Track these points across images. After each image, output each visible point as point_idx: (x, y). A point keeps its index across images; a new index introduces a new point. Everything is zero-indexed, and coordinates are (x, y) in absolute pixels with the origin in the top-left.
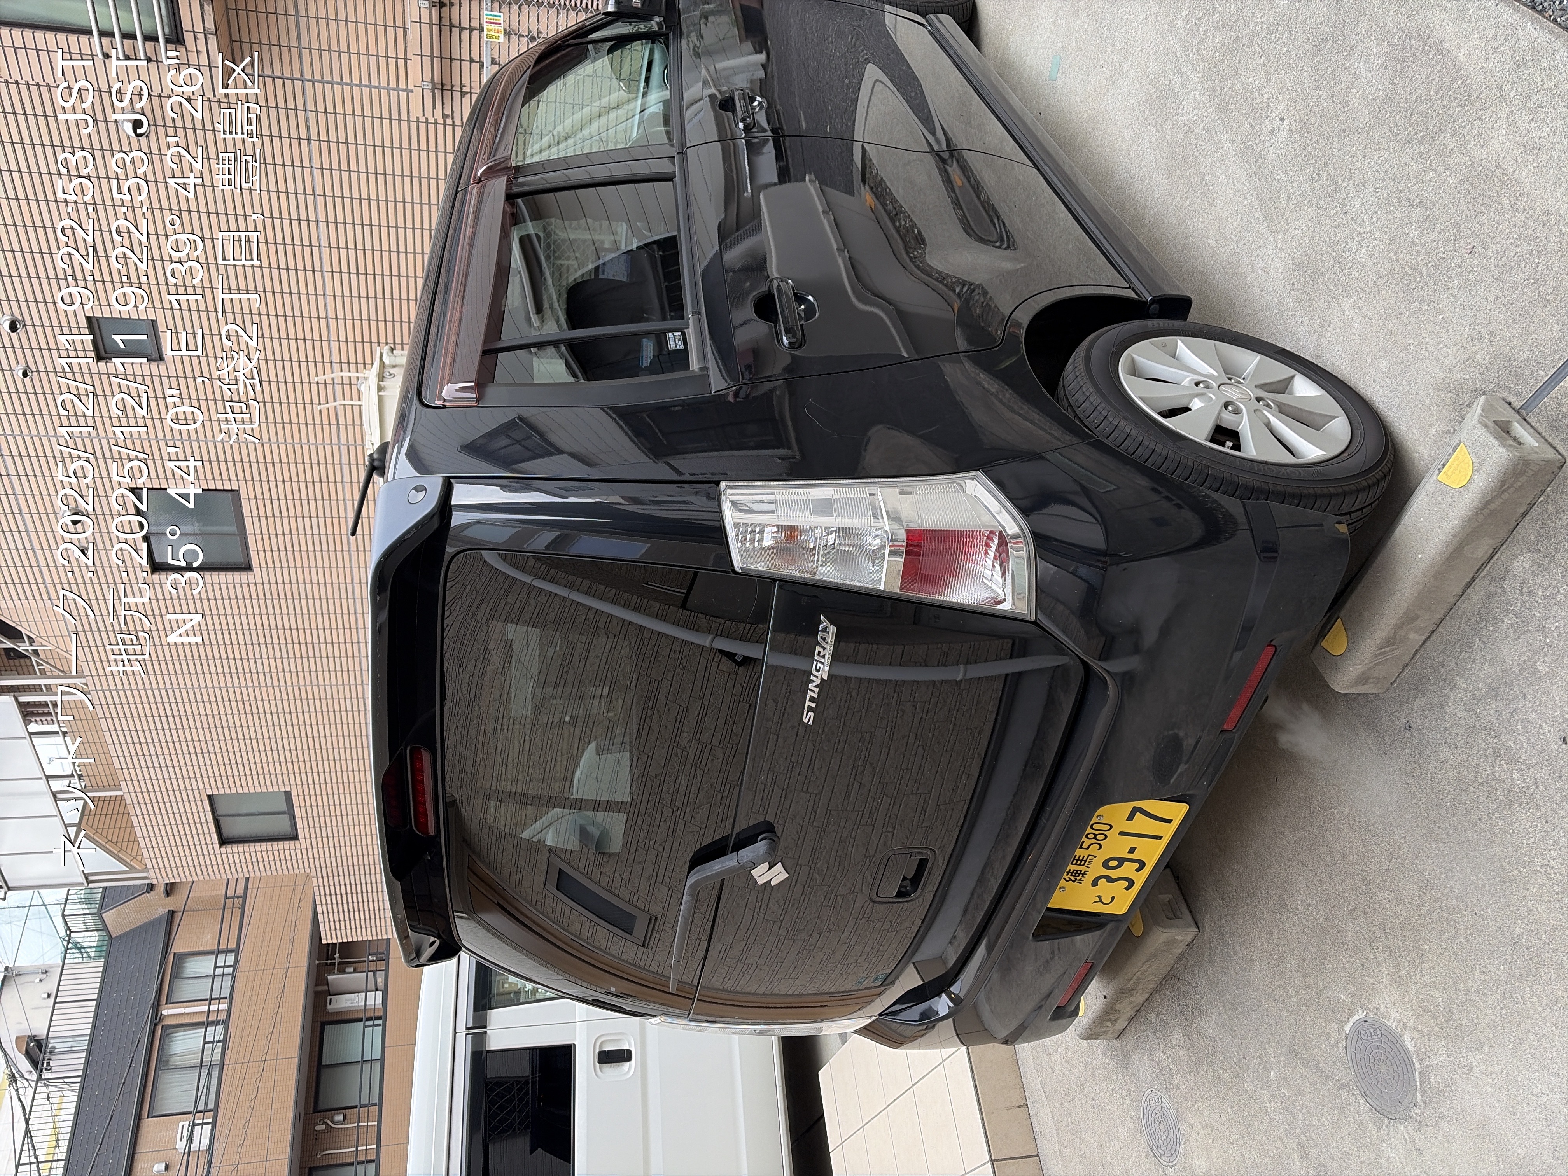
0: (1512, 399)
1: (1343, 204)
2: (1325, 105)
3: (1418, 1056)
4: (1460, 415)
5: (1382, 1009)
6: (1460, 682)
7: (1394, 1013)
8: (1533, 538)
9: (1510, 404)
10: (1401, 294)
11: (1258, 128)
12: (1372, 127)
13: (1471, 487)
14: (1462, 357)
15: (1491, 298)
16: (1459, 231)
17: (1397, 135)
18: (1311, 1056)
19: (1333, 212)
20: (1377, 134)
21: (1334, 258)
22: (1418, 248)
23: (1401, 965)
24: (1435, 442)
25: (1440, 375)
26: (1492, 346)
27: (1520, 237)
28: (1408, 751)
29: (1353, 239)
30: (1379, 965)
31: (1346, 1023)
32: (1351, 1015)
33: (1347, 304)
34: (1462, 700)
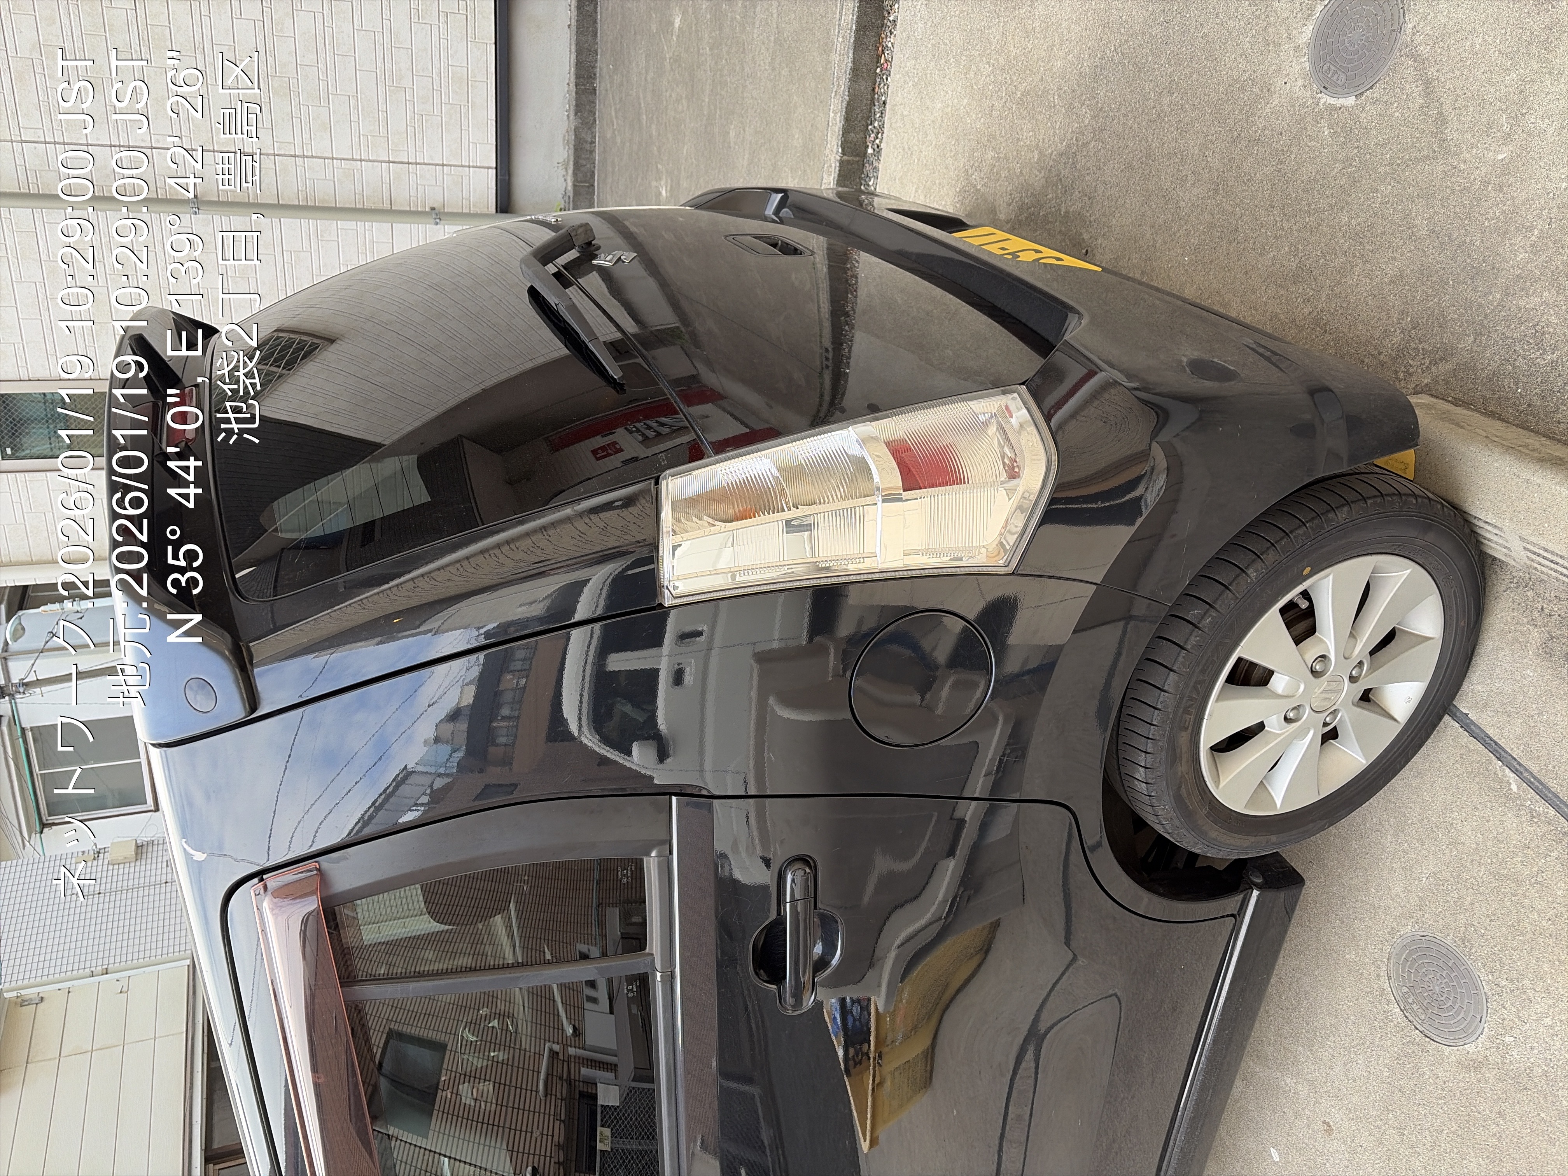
3: (1310, 15)
7: (1296, 69)
30: (1268, 119)
31: (1347, 108)
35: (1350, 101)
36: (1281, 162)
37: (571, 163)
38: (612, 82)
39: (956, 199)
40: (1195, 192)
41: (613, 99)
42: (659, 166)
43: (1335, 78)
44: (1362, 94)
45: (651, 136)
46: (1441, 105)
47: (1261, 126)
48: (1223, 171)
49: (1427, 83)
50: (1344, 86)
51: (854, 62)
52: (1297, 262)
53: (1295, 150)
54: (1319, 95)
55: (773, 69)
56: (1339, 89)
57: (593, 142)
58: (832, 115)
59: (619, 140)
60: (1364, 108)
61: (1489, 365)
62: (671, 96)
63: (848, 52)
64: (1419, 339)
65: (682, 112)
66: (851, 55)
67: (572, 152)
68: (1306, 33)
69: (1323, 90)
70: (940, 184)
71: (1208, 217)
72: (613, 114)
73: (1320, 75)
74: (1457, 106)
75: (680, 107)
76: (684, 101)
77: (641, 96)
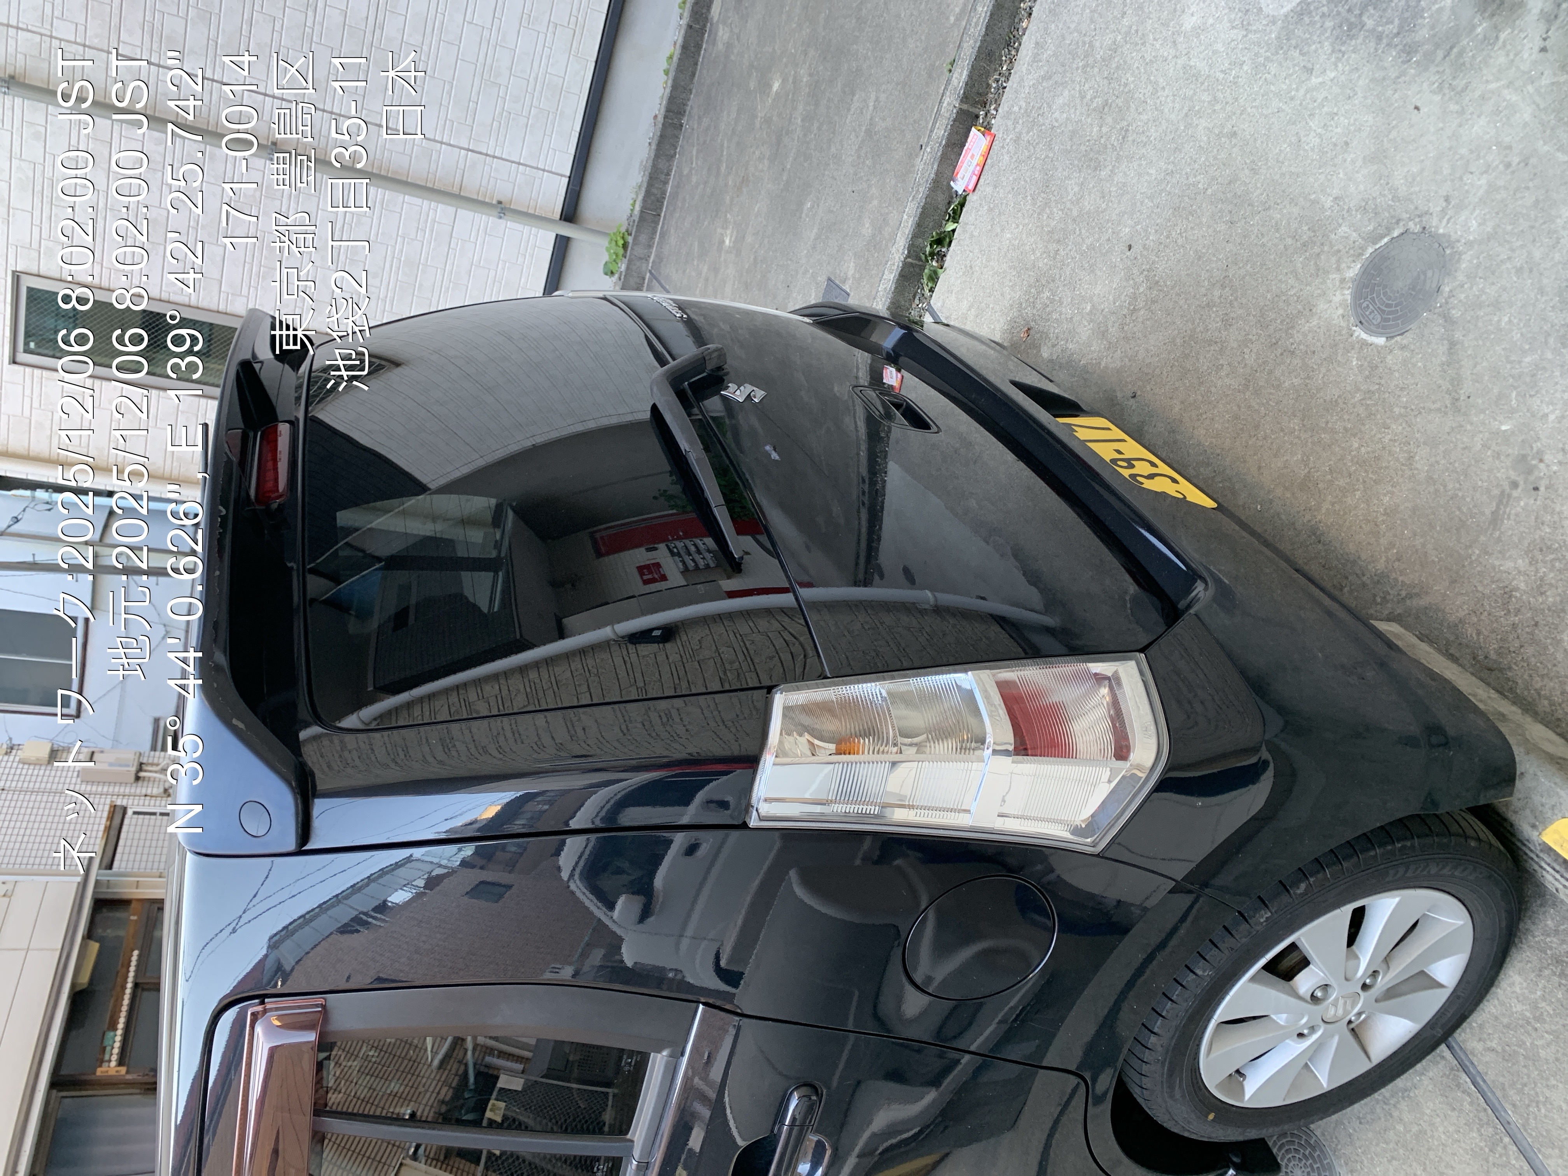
3: (1361, 254)
5: (1340, 311)
7: (1338, 298)
23: (1295, 312)
30: (1305, 335)
31: (1377, 346)
32: (1364, 344)
35: (1381, 341)
36: (1308, 377)
37: (643, 189)
38: (699, 124)
39: (1006, 327)
40: (1227, 381)
41: (698, 139)
42: (728, 216)
43: (1371, 317)
44: (1392, 337)
45: (726, 185)
46: (1461, 367)
47: (1297, 340)
48: (1256, 371)
49: (1452, 344)
50: (1378, 326)
51: (936, 174)
52: (1306, 471)
53: (1323, 370)
54: (1354, 328)
55: (859, 157)
56: (1372, 327)
57: (668, 174)
58: (905, 217)
59: (694, 179)
60: (1391, 351)
61: (1457, 611)
62: (754, 153)
63: (933, 164)
64: (1401, 571)
65: (762, 171)
66: (935, 167)
67: (646, 179)
68: (1354, 270)
69: (1359, 324)
70: (993, 309)
71: (1235, 408)
72: (694, 153)
73: (1359, 310)
74: (1475, 371)
75: (761, 166)
76: (766, 162)
77: (725, 145)
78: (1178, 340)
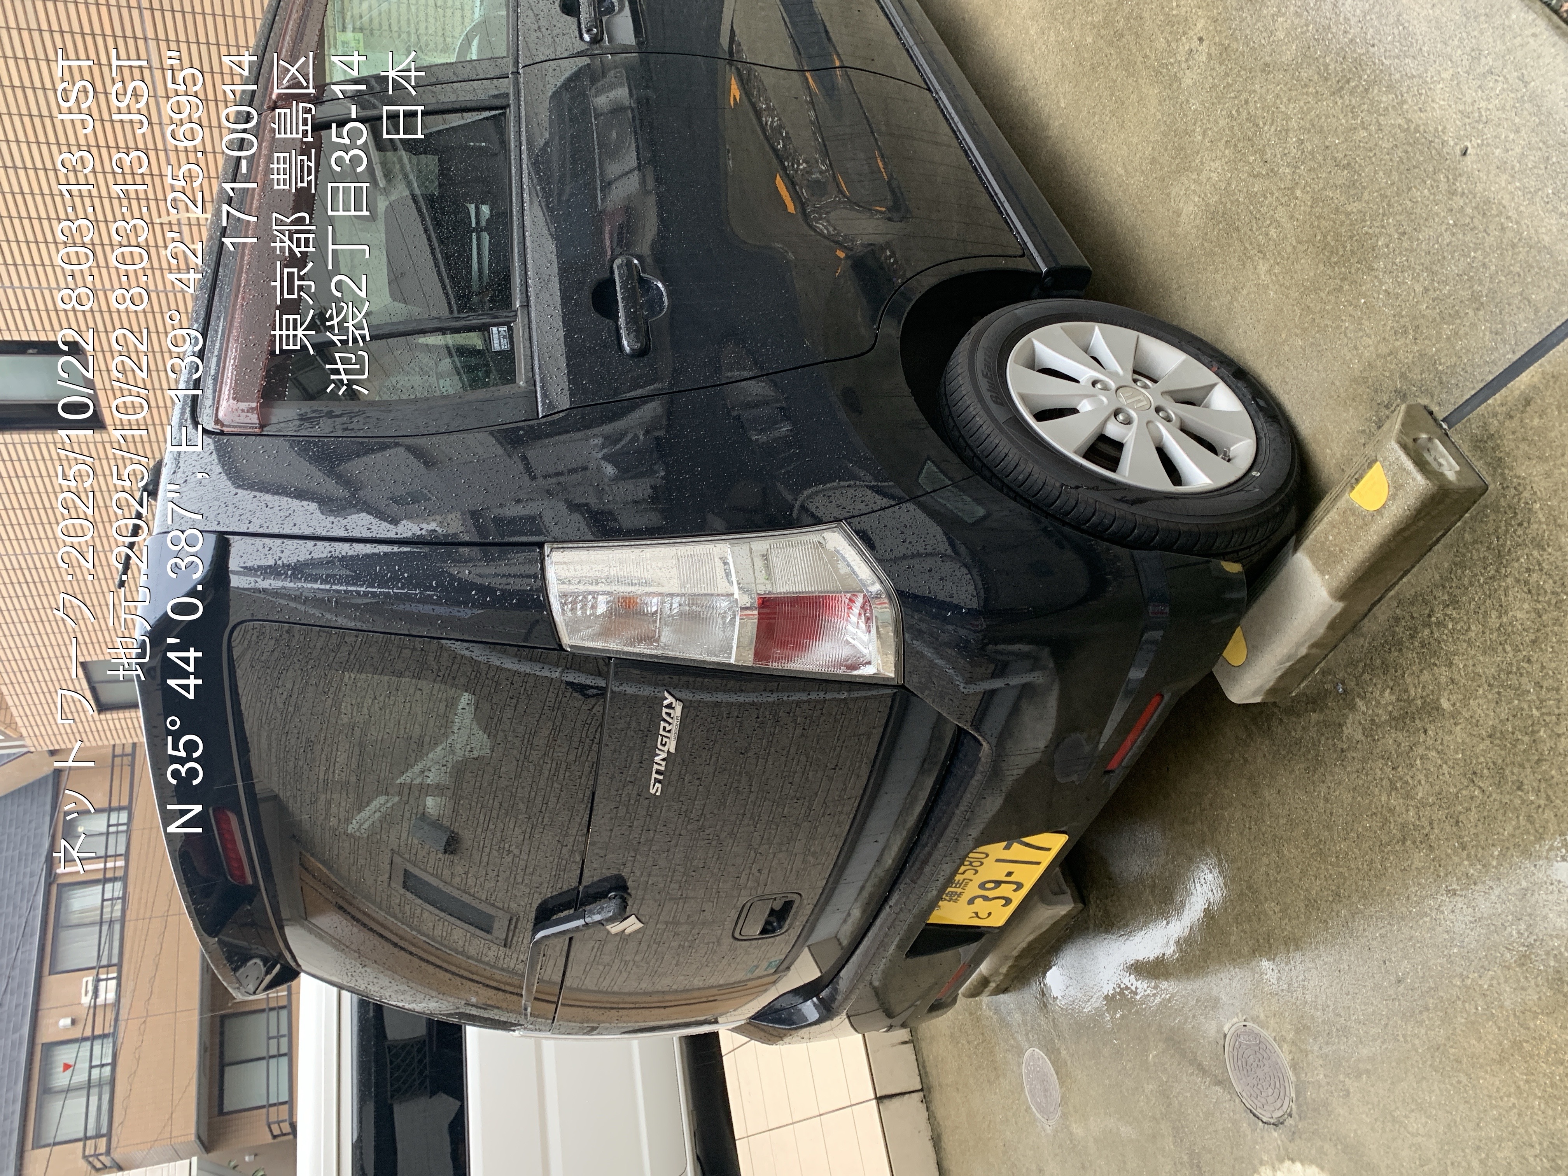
0: (1435, 409)
1: (1263, 152)
2: (1248, 32)
4: (1376, 416)
5: (1262, 1018)
6: (1360, 703)
7: (1273, 1024)
8: (1446, 565)
9: (1431, 413)
10: (1321, 267)
11: (1174, 45)
12: (1299, 66)
13: (1386, 514)
14: (1384, 349)
15: (1419, 289)
16: (1389, 205)
17: (1326, 79)
18: (1190, 1047)
19: (1252, 159)
20: (1304, 75)
21: (1251, 213)
22: (1343, 217)
24: (1349, 441)
25: (1356, 365)
26: (1416, 344)
27: (1455, 225)
28: (1302, 766)
29: (1272, 194)
31: (1225, 1024)
32: (1230, 1017)
33: (1263, 268)
34: (1360, 723)
78: (1326, 833)
